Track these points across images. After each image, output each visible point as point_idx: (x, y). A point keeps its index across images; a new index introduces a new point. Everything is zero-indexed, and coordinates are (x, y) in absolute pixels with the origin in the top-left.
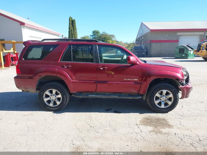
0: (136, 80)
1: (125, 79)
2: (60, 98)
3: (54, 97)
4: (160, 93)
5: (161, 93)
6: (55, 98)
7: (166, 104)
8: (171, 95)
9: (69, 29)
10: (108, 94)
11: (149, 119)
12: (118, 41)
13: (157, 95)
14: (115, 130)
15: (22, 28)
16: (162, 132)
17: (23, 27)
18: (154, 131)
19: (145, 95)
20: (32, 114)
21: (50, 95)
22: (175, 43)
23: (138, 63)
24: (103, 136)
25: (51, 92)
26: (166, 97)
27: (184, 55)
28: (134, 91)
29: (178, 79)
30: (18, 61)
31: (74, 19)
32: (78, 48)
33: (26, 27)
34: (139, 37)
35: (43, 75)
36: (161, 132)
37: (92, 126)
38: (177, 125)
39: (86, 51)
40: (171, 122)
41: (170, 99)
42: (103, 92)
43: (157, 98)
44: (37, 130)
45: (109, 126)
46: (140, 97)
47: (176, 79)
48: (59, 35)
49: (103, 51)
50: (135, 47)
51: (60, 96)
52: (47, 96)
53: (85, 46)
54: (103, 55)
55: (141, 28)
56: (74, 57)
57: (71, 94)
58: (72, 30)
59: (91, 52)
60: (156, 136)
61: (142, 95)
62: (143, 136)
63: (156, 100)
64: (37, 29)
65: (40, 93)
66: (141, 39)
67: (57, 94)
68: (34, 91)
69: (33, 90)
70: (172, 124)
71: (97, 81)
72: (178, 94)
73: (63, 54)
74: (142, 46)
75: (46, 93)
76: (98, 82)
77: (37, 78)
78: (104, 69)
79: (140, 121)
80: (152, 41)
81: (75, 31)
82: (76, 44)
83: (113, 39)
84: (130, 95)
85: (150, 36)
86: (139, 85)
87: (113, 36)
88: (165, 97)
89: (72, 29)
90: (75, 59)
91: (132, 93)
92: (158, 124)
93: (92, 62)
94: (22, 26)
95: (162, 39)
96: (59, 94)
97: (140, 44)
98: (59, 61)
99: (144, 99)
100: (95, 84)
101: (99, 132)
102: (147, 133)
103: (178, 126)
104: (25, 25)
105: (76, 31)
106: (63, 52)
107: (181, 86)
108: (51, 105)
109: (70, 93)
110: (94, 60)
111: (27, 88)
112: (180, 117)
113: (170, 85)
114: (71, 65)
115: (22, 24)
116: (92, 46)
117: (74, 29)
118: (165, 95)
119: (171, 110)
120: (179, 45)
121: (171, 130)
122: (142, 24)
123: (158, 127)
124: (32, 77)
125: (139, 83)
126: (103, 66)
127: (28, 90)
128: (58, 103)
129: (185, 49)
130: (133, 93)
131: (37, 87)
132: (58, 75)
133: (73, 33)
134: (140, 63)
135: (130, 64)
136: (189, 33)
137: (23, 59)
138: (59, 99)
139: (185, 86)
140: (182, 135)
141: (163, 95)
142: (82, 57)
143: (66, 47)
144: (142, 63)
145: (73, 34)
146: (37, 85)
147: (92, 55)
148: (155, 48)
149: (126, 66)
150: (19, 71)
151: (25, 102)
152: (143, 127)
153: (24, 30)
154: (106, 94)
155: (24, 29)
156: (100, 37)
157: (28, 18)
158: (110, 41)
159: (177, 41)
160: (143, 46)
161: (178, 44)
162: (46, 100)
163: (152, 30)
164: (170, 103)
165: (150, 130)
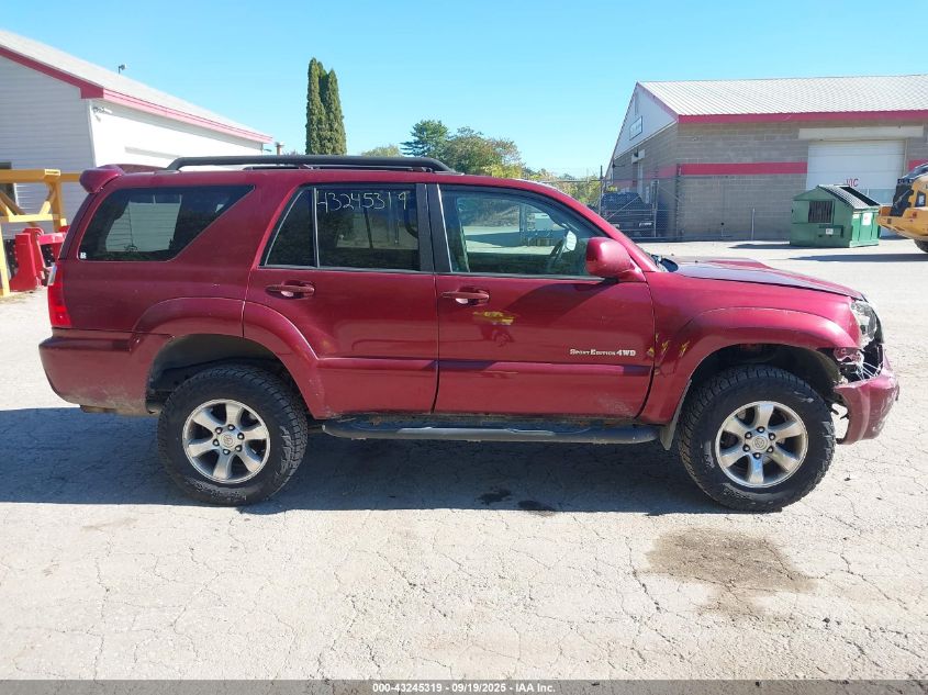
0: (626, 352)
1: (573, 352)
2: (264, 441)
3: (234, 435)
4: (743, 417)
5: (749, 418)
6: (238, 442)
7: (772, 469)
8: (797, 428)
9: (310, 113)
10: (492, 421)
11: (694, 546)
12: (528, 171)
13: (731, 425)
14: (529, 603)
15: (92, 112)
16: (760, 610)
17: (95, 108)
18: (720, 607)
19: (673, 427)
20: (127, 521)
21: (212, 430)
22: (790, 177)
23: (638, 270)
24: (471, 633)
25: (219, 413)
26: (770, 435)
27: (830, 232)
28: (621, 408)
29: (830, 348)
30: (59, 266)
31: (332, 72)
32: (345, 201)
33: (110, 105)
34: (623, 150)
35: (179, 333)
36: (754, 614)
37: (418, 583)
38: (833, 576)
39: (384, 213)
40: (801, 563)
41: (790, 446)
42: (467, 412)
43: (730, 442)
44: (147, 604)
45: (498, 581)
46: (649, 438)
47: (824, 350)
48: (262, 144)
49: (463, 213)
50: (609, 194)
51: (261, 433)
52: (200, 433)
53: (378, 190)
54: (468, 231)
55: (637, 111)
56: (328, 245)
57: (312, 422)
58: (320, 121)
59: (409, 217)
60: (733, 633)
61: (656, 428)
62: (669, 634)
63: (724, 448)
64: (162, 114)
65: (164, 419)
66: (634, 159)
67: (247, 422)
68: (135, 411)
69: (130, 405)
70: (804, 568)
71: (440, 360)
72: (830, 420)
73: (276, 228)
74: (640, 191)
75: (196, 421)
76: (444, 365)
77: (152, 349)
78: (473, 302)
79: (650, 555)
80: (684, 170)
81: (336, 126)
82: (338, 183)
83: (509, 160)
84: (599, 426)
85: (679, 145)
86: (643, 378)
87: (507, 147)
88: (766, 435)
89: (320, 113)
90: (333, 255)
91: (609, 416)
92: (735, 567)
93: (417, 268)
94: (91, 102)
95: (733, 158)
96: (255, 423)
97: (630, 182)
98: (256, 265)
99: (668, 446)
100: (429, 374)
101: (449, 615)
102: (686, 615)
103: (838, 577)
104: (106, 97)
105: (341, 125)
106: (273, 222)
107: (844, 383)
108: (221, 474)
109: (311, 416)
110: (425, 258)
111: (102, 397)
112: (843, 532)
113: (793, 378)
114: (314, 286)
115: (92, 91)
116: (413, 192)
117: (332, 116)
118: (766, 426)
119: (799, 499)
120: (810, 187)
121: (803, 599)
122: (639, 91)
123: (740, 588)
124: (127, 341)
125: (644, 371)
126: (466, 289)
127: (110, 403)
128: (254, 466)
129: (838, 205)
130: (613, 416)
131: (153, 391)
132: (253, 335)
133: (323, 133)
134: (646, 271)
135: (599, 279)
136: (856, 129)
137: (83, 256)
138: (257, 447)
139: (864, 382)
140: (863, 628)
141: (756, 426)
142: (367, 245)
143: (289, 195)
144: (659, 271)
145: (326, 138)
146: (151, 380)
147: (415, 234)
148: (698, 197)
149: (577, 286)
150: (63, 314)
151: (101, 461)
152: (663, 587)
153: (99, 120)
154: (482, 422)
155: (97, 114)
156: (449, 151)
157: (122, 67)
158: (494, 168)
159: (801, 168)
160: (644, 191)
161: (804, 182)
162: (194, 451)
163: (683, 119)
164: (791, 464)
165: (703, 601)
